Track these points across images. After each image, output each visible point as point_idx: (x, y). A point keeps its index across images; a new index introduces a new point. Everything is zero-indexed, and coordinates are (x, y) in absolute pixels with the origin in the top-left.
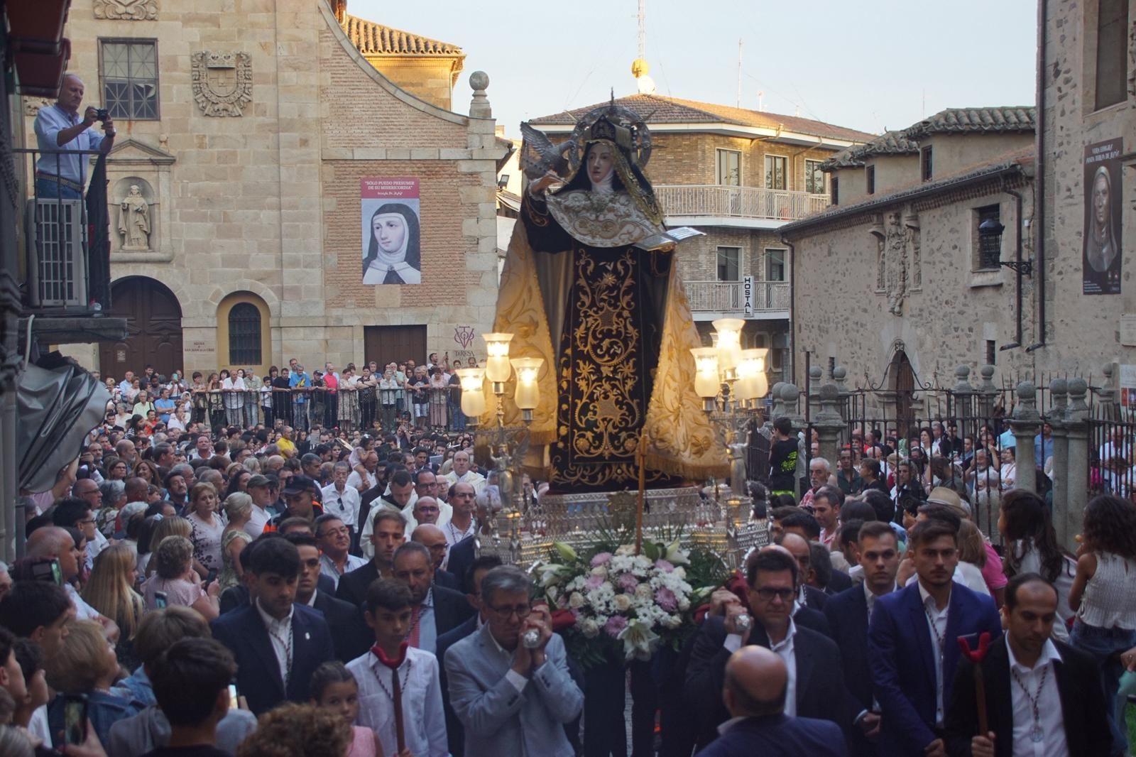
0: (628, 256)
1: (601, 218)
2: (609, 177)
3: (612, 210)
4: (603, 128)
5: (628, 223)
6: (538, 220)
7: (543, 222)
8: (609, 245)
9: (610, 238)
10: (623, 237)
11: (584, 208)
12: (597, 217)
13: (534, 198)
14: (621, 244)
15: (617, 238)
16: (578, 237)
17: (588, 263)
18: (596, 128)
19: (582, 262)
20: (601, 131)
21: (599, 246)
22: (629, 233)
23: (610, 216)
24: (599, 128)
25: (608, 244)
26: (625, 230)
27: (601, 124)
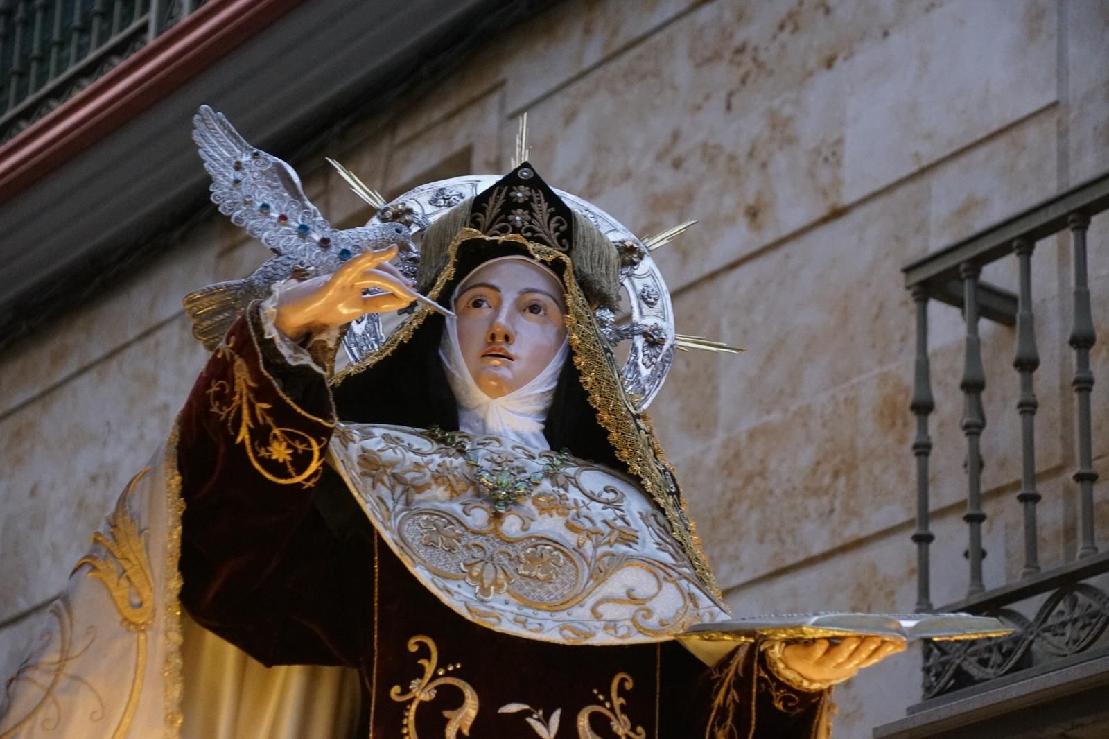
0: (618, 701)
1: (511, 525)
2: (543, 383)
3: (554, 505)
4: (527, 205)
5: (628, 560)
6: (280, 452)
7: (301, 461)
8: (552, 635)
9: (552, 610)
10: (609, 611)
11: (438, 478)
12: (497, 516)
13: (285, 351)
14: (602, 639)
15: (582, 613)
16: (422, 575)
17: (451, 698)
18: (493, 208)
19: (422, 692)
20: (518, 217)
21: (507, 627)
22: (631, 598)
23: (550, 525)
24: (510, 205)
25: (549, 631)
26: (616, 584)
27: (520, 194)
